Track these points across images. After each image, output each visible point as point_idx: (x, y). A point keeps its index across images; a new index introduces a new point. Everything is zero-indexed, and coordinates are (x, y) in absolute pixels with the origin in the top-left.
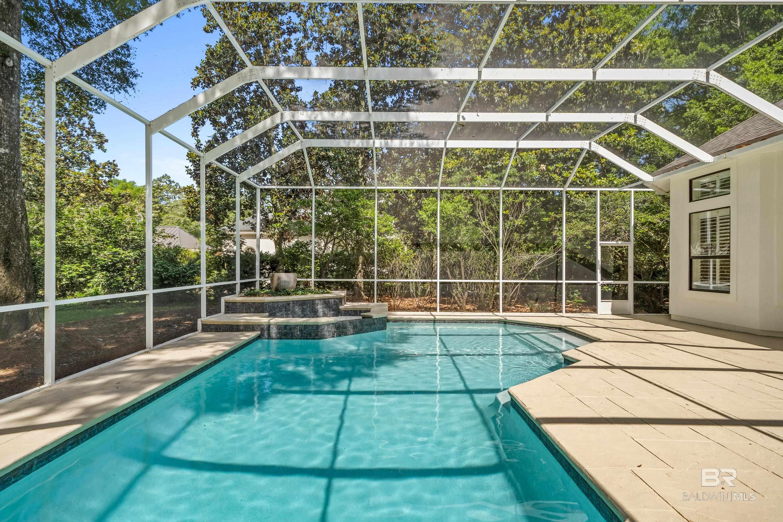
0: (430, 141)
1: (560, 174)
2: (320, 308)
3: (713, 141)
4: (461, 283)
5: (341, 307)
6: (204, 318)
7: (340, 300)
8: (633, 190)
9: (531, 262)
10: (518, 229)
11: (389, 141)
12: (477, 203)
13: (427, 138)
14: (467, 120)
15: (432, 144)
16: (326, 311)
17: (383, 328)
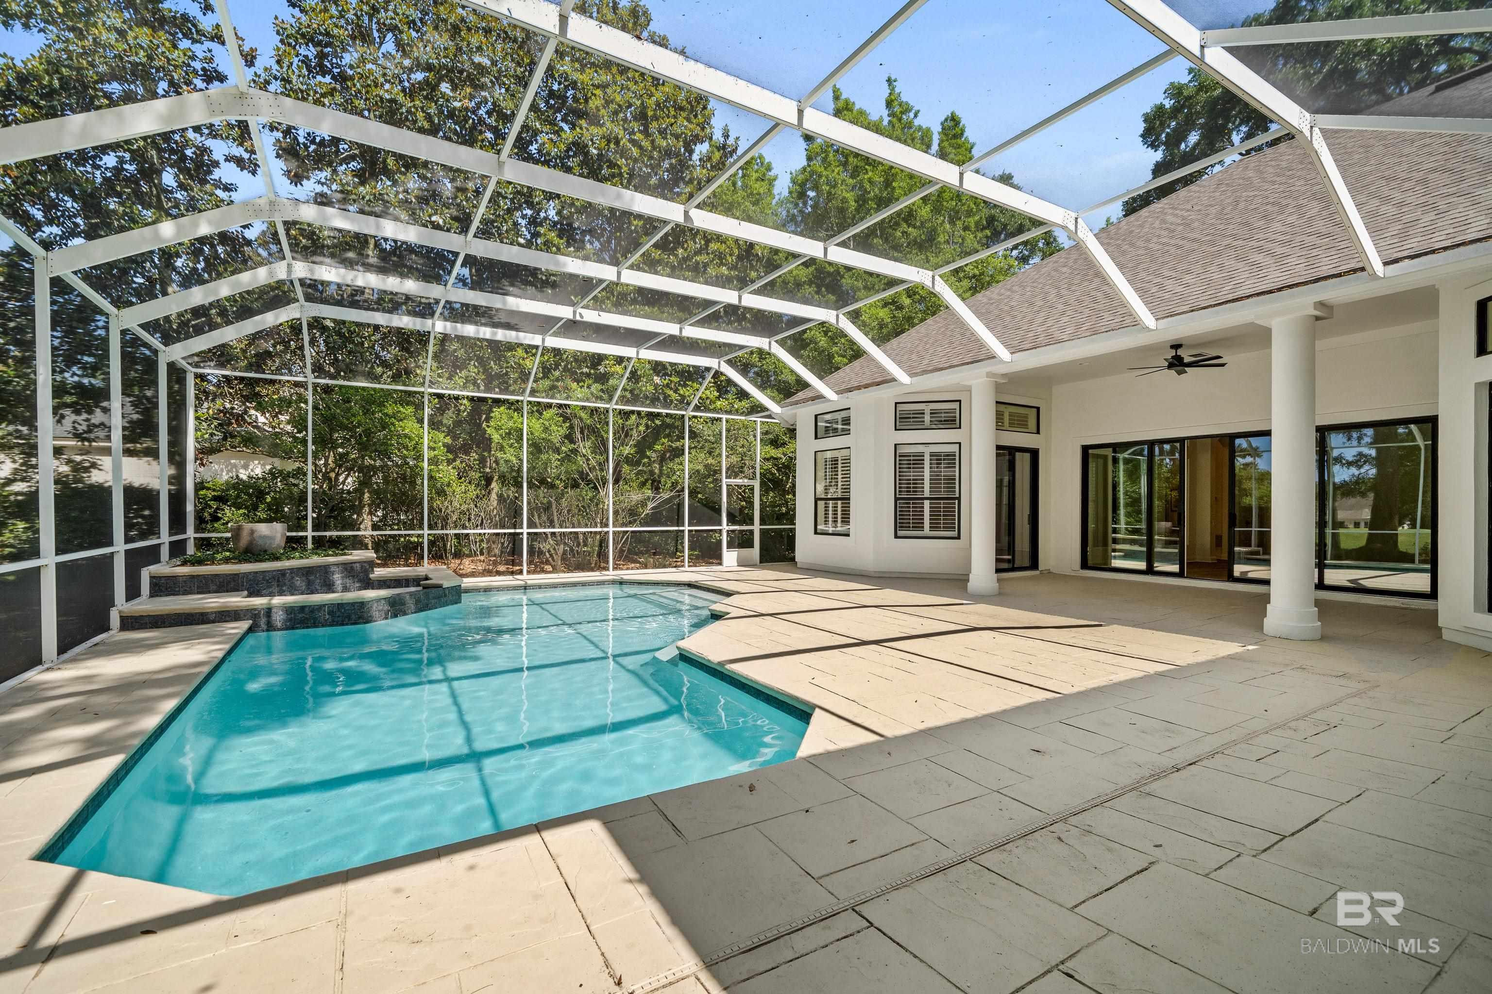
0: (521, 334)
1: (676, 391)
2: (338, 578)
3: (836, 375)
4: (553, 534)
5: (371, 576)
6: (121, 605)
7: (372, 564)
8: (759, 420)
9: (643, 504)
10: (628, 460)
11: (459, 325)
12: (576, 422)
13: (517, 330)
14: (585, 319)
15: (525, 338)
16: (348, 582)
17: (458, 601)
